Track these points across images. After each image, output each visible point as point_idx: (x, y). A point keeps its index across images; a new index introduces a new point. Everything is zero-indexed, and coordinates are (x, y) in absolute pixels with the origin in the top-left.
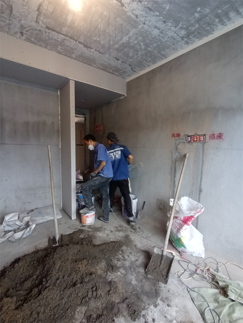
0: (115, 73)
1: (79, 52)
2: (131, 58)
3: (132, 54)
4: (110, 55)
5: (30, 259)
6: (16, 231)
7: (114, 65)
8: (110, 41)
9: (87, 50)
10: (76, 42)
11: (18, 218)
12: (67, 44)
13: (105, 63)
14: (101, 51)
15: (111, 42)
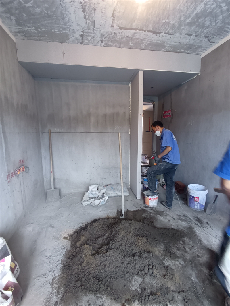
0: (186, 51)
1: (148, 41)
2: (208, 27)
3: (209, 23)
4: (181, 33)
5: (103, 223)
6: (96, 199)
7: (185, 43)
8: (180, 17)
9: (156, 37)
10: (145, 32)
11: (98, 189)
12: (137, 37)
13: (175, 44)
14: (171, 32)
15: (182, 19)
